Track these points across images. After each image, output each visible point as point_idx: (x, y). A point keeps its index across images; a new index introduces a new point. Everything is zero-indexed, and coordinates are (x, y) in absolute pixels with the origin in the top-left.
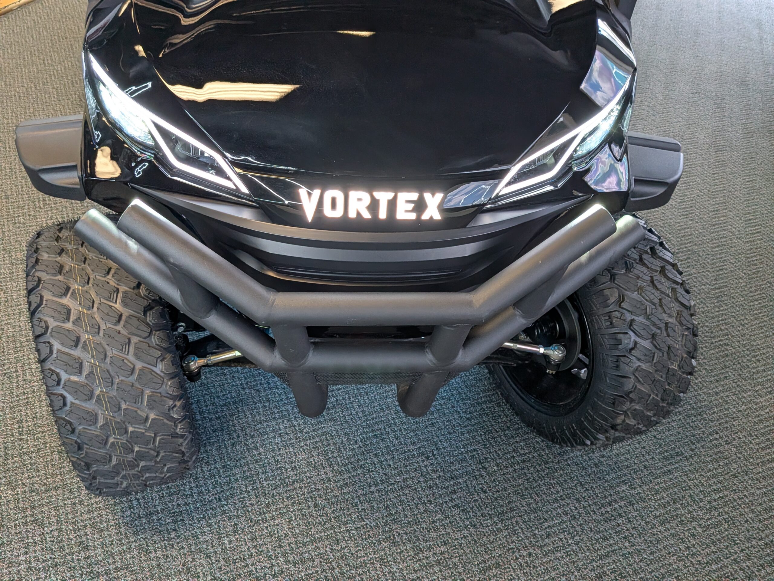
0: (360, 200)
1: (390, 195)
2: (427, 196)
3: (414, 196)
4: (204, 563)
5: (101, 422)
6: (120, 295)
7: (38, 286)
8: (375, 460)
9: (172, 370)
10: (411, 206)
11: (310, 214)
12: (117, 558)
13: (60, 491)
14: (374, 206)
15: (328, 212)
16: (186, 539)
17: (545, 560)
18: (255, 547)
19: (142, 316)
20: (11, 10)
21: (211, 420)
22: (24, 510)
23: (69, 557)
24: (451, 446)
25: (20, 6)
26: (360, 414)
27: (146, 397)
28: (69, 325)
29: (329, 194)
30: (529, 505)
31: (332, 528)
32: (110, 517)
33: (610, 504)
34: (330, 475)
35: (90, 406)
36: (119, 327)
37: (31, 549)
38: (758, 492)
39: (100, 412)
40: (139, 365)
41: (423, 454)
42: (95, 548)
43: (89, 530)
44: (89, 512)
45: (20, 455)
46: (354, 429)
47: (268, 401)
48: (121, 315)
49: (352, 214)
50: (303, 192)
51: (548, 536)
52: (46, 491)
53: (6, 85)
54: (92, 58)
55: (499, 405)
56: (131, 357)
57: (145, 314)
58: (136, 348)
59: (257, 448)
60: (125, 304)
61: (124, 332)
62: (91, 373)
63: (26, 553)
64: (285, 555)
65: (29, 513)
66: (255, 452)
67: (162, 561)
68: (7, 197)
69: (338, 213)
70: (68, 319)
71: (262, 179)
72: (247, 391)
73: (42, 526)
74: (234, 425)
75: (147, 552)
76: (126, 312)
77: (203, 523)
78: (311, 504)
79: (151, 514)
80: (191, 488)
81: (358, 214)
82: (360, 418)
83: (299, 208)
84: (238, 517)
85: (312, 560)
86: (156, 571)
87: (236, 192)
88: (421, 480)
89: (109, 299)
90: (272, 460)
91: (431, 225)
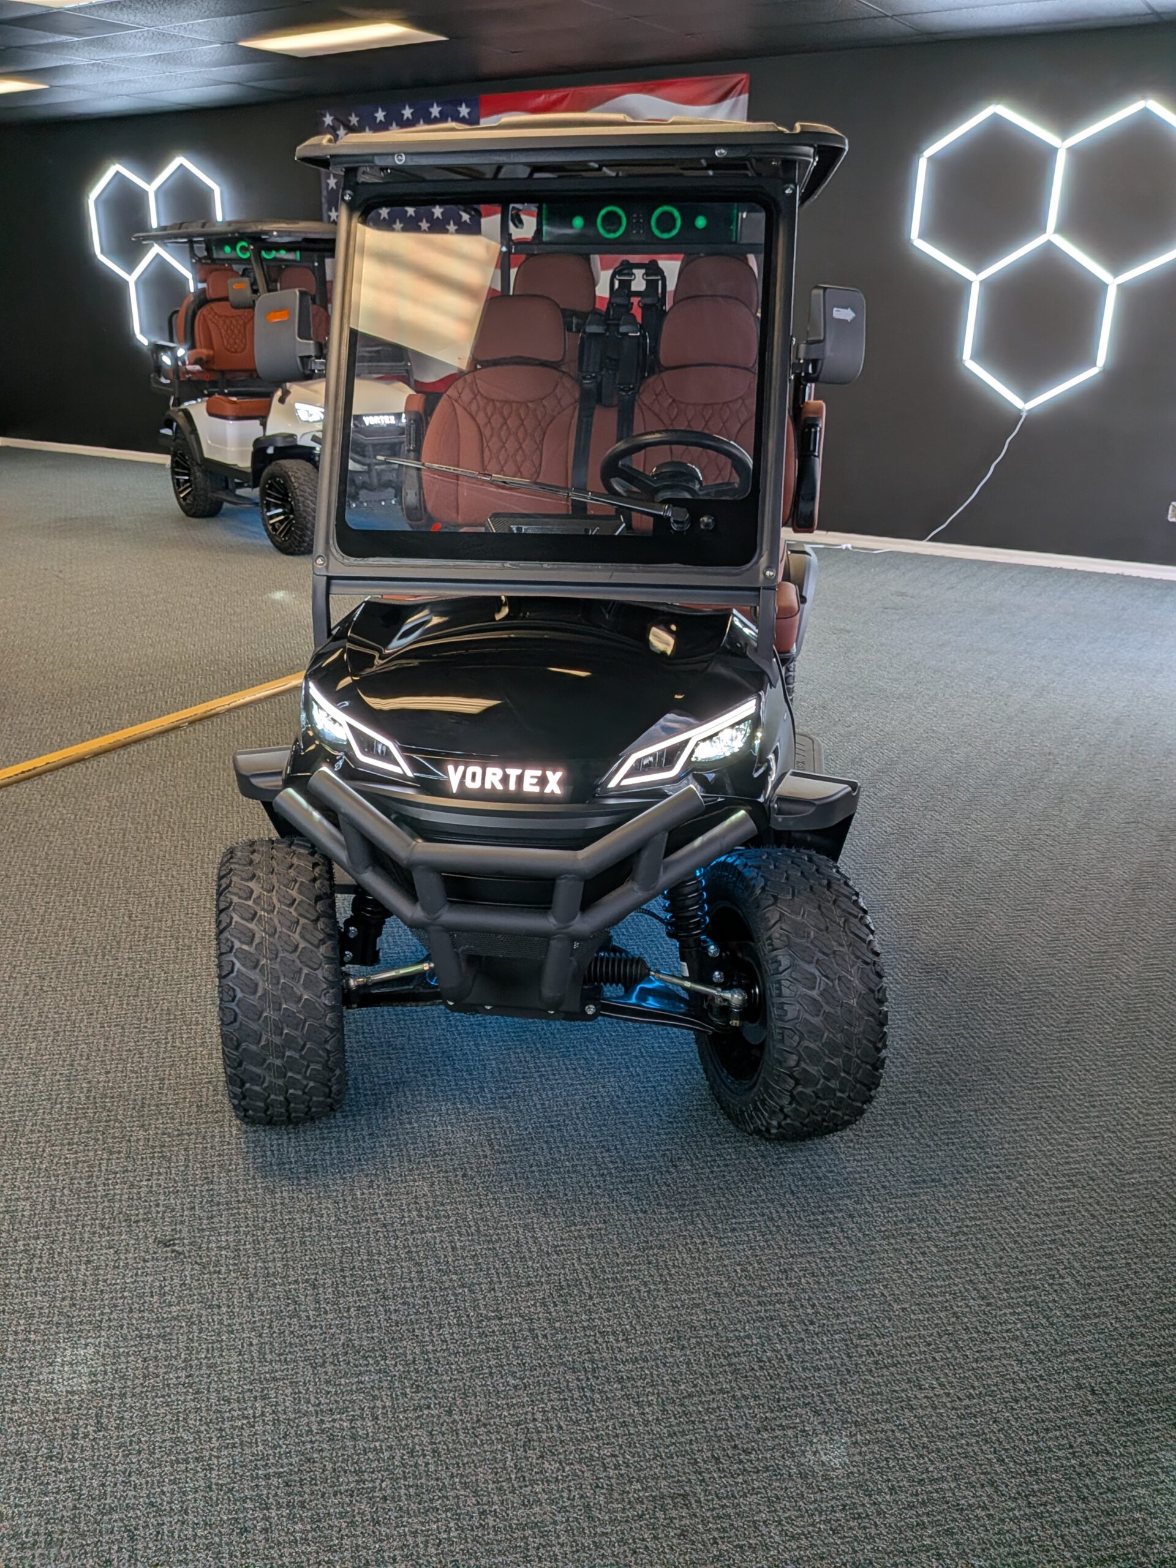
0: (494, 774)
1: (519, 772)
2: (549, 774)
3: (539, 773)
4: (330, 1206)
5: (260, 992)
6: (297, 885)
7: (229, 873)
8: (545, 1146)
9: (330, 954)
10: (535, 781)
11: (455, 787)
12: (241, 1193)
13: (193, 1137)
14: (505, 779)
15: (469, 784)
16: (316, 1186)
17: (720, 1249)
18: (388, 1201)
19: (312, 903)
20: (217, 714)
21: (365, 1095)
22: (153, 1147)
23: (191, 1188)
24: (640, 1143)
25: (229, 710)
26: (539, 1106)
27: (303, 976)
28: (250, 903)
29: (471, 769)
30: (718, 1202)
31: (478, 1195)
32: (240, 1161)
33: (823, 1213)
34: (488, 1153)
35: (254, 975)
36: (292, 910)
37: (155, 1177)
38: (1032, 1226)
39: (261, 983)
40: (302, 944)
41: (603, 1146)
42: (220, 1184)
43: (216, 1169)
44: (219, 1155)
45: (157, 1106)
46: (527, 1117)
47: (434, 1085)
48: (295, 900)
49: (488, 786)
50: (451, 768)
51: (733, 1230)
52: (178, 1135)
53: (199, 787)
54: (311, 684)
55: (714, 1114)
56: (297, 936)
57: (316, 903)
58: (303, 928)
59: (410, 1123)
60: (300, 892)
61: (294, 914)
62: (261, 943)
63: (149, 1180)
64: (419, 1210)
65: (157, 1149)
66: (408, 1126)
67: (287, 1201)
68: (182, 891)
69: (476, 785)
70: (250, 898)
71: (424, 759)
72: (412, 1075)
73: (169, 1161)
74: (390, 1102)
75: (273, 1192)
76: (299, 898)
77: (338, 1176)
78: (460, 1173)
79: (284, 1164)
80: (331, 1148)
81: (493, 785)
82: (537, 1110)
83: (448, 782)
84: (376, 1175)
85: (448, 1217)
86: (279, 1207)
87: (404, 776)
88: (594, 1168)
89: (286, 886)
90: (426, 1135)
91: (552, 800)
